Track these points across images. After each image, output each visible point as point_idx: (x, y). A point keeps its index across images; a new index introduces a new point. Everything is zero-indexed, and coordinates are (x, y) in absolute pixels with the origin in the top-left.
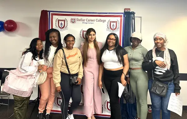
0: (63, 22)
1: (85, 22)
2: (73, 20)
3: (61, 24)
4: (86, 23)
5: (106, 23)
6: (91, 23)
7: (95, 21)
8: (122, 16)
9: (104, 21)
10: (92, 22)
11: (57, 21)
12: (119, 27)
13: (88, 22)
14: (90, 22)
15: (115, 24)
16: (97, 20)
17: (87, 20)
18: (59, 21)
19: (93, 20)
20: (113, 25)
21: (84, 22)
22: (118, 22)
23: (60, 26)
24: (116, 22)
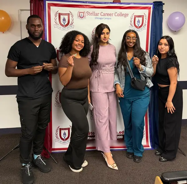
0: (66, 17)
1: (100, 16)
2: (81, 14)
3: (64, 20)
4: (101, 19)
5: (128, 18)
6: (108, 19)
7: (114, 15)
8: (150, 8)
9: (126, 15)
10: (109, 17)
11: (58, 14)
12: (147, 24)
13: (103, 17)
14: (107, 17)
15: (141, 19)
16: (116, 14)
17: (102, 14)
18: (60, 15)
19: (110, 15)
20: (139, 21)
21: (97, 17)
22: (144, 17)
23: (63, 23)
24: (142, 16)
